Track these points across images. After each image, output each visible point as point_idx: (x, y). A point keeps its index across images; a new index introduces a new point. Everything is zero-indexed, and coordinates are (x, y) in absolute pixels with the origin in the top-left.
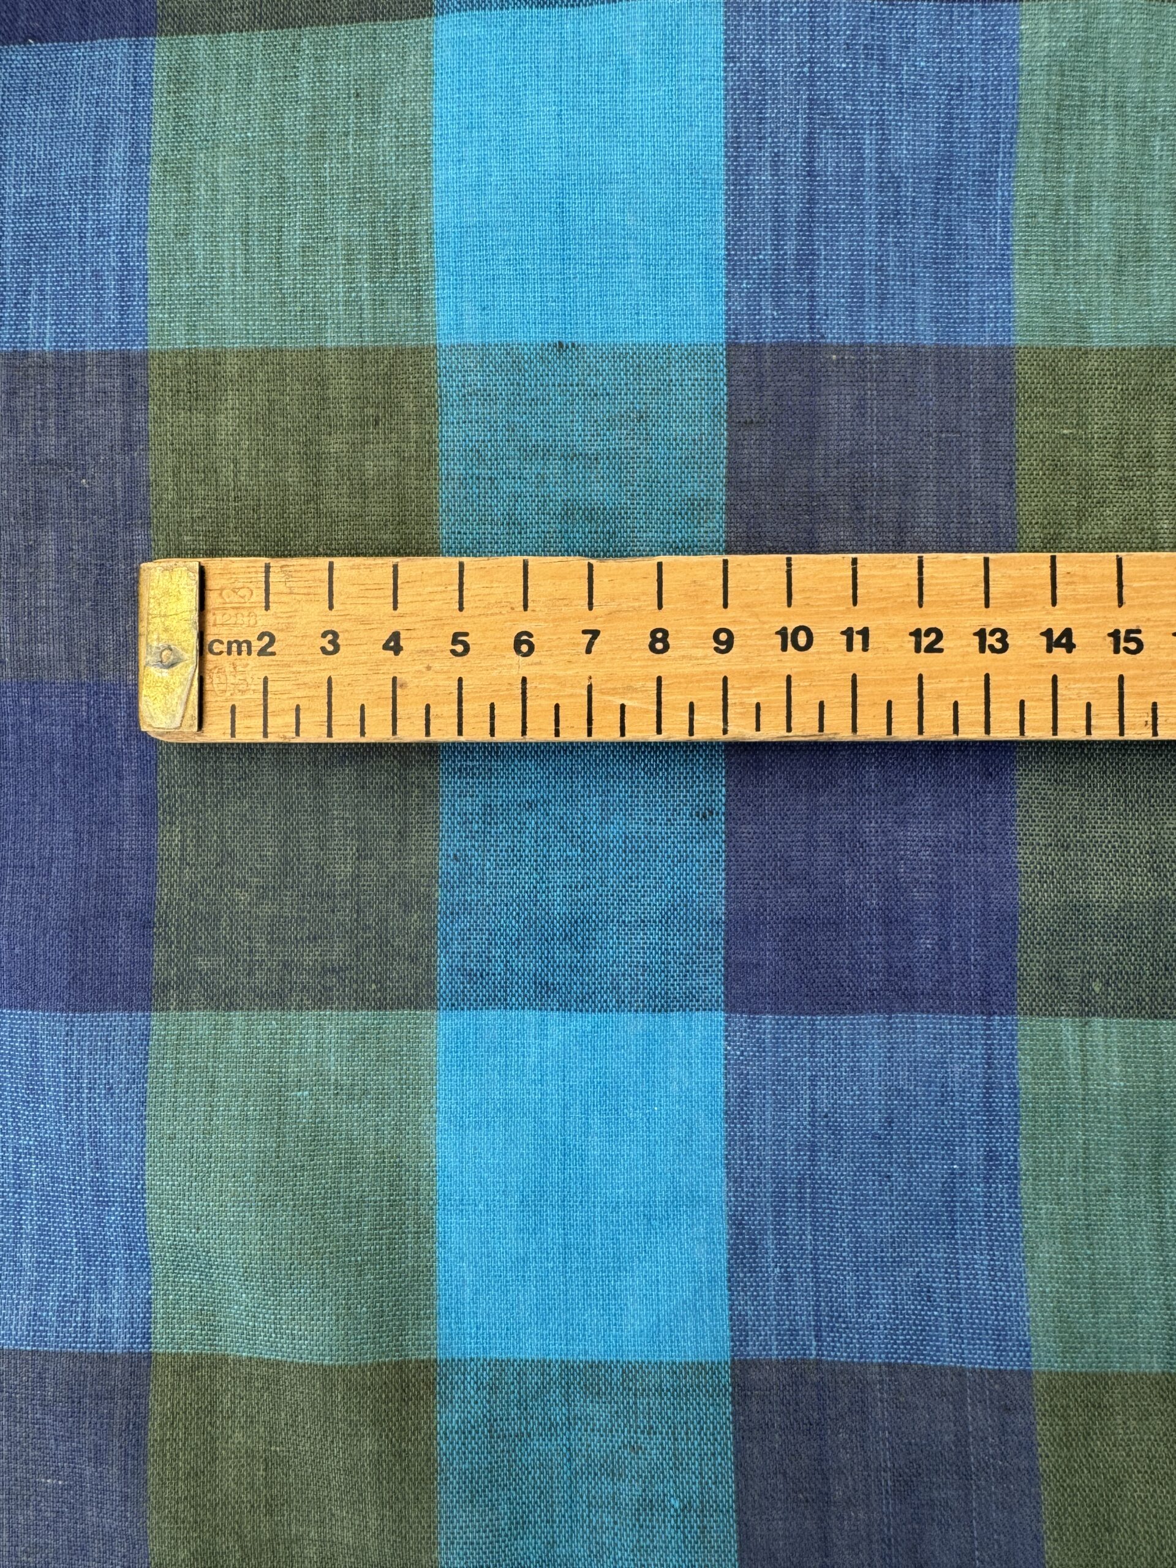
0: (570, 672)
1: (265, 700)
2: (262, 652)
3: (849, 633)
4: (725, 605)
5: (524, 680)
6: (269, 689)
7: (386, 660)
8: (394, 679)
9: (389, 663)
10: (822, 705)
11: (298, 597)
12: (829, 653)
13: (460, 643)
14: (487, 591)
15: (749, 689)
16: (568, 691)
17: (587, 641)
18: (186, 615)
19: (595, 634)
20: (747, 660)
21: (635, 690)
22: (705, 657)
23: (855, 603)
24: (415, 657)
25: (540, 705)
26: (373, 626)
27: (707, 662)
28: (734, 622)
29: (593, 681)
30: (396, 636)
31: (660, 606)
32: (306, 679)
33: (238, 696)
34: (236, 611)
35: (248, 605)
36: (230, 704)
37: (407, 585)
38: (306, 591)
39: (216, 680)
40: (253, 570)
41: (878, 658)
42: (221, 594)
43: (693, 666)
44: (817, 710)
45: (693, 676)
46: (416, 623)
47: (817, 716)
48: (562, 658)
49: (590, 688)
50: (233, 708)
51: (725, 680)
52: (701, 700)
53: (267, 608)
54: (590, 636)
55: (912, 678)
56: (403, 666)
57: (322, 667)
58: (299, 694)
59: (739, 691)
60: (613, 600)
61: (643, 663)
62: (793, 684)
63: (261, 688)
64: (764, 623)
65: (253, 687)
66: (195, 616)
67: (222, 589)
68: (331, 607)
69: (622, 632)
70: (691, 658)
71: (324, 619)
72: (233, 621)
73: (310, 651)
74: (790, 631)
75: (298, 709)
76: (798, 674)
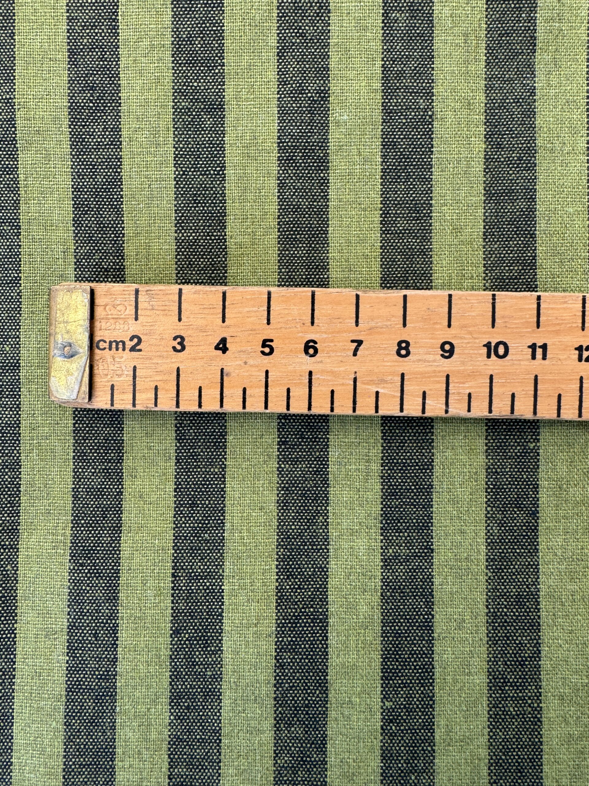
0: (342, 369)
1: (134, 382)
2: (133, 349)
3: (533, 347)
4: (449, 326)
5: (310, 373)
6: (137, 374)
7: (217, 356)
8: (222, 370)
9: (218, 359)
10: (513, 396)
11: (158, 312)
12: (519, 360)
13: (267, 347)
14: (286, 312)
15: (464, 383)
16: (341, 381)
17: (354, 348)
18: (81, 322)
19: (360, 343)
20: (463, 363)
21: (386, 382)
22: (434, 361)
23: (538, 327)
24: (237, 355)
25: (321, 390)
26: (208, 334)
27: (436, 364)
28: (455, 337)
29: (358, 375)
30: (224, 341)
31: (405, 325)
32: (161, 369)
33: (116, 378)
34: (115, 320)
35: (122, 316)
36: (110, 384)
37: (232, 306)
38: (163, 308)
39: (101, 367)
40: (127, 293)
41: (553, 364)
42: (105, 309)
43: (426, 366)
44: (510, 399)
45: (426, 373)
46: (237, 332)
47: (509, 403)
48: (336, 358)
49: (355, 380)
50: (112, 387)
51: (448, 377)
52: (430, 390)
53: (136, 319)
54: (356, 344)
55: (576, 379)
56: (229, 361)
57: (173, 360)
58: (158, 378)
59: (457, 385)
60: (372, 320)
61: (393, 364)
62: (494, 381)
63: (132, 373)
64: (475, 338)
65: (126, 373)
66: (87, 323)
67: (106, 305)
68: (180, 320)
69: (378, 342)
70: (425, 361)
71: (175, 327)
72: (113, 327)
73: (165, 350)
74: (493, 345)
75: (156, 388)
76: (498, 374)
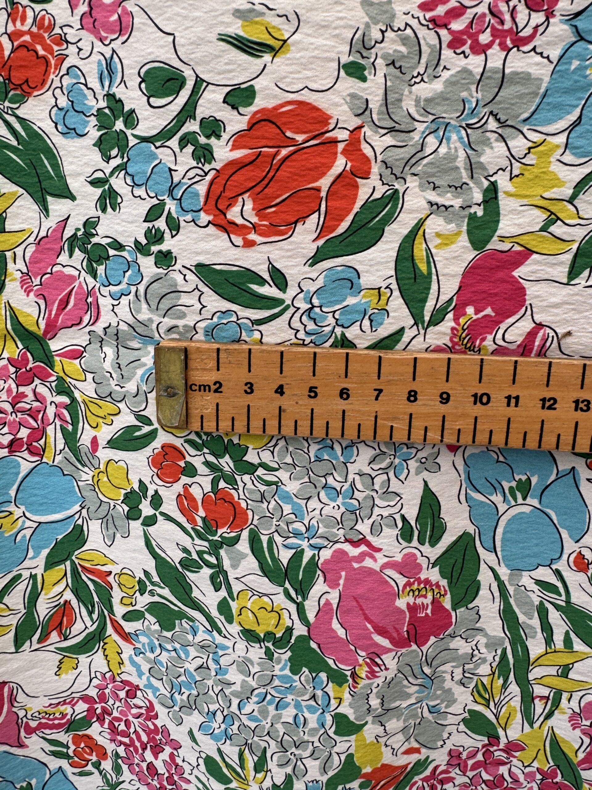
0: (367, 409)
1: (217, 414)
2: (216, 391)
3: (509, 398)
4: (447, 381)
5: (344, 412)
6: (219, 408)
8: (280, 407)
9: (277, 400)
10: (491, 432)
11: (234, 365)
12: (498, 407)
13: (313, 392)
14: (327, 367)
15: (455, 422)
16: (366, 418)
17: (376, 394)
18: (179, 373)
20: (456, 408)
21: (399, 419)
22: (434, 406)
23: (514, 383)
24: (291, 397)
25: (351, 424)
26: (270, 381)
27: (436, 408)
28: (451, 389)
29: (378, 414)
30: (281, 387)
31: (414, 379)
32: (236, 405)
33: (204, 411)
34: (203, 370)
35: (208, 368)
36: (200, 414)
37: (287, 362)
38: (237, 363)
39: (194, 403)
40: (211, 350)
41: (522, 411)
42: (195, 362)
43: (428, 409)
44: (489, 434)
45: (428, 414)
46: (291, 381)
48: (363, 401)
49: (376, 417)
50: (202, 417)
51: (444, 417)
52: (431, 426)
53: (218, 370)
54: (378, 392)
55: (538, 421)
56: (285, 402)
57: (245, 400)
58: (234, 412)
59: (450, 423)
60: (391, 375)
61: (404, 406)
62: (478, 421)
63: (215, 408)
64: (466, 390)
65: (211, 407)
66: (183, 373)
67: (196, 359)
68: (250, 371)
69: (394, 391)
70: (427, 405)
71: (246, 376)
72: (201, 374)
73: (239, 392)
74: (479, 395)
75: (233, 419)
76: (481, 416)
